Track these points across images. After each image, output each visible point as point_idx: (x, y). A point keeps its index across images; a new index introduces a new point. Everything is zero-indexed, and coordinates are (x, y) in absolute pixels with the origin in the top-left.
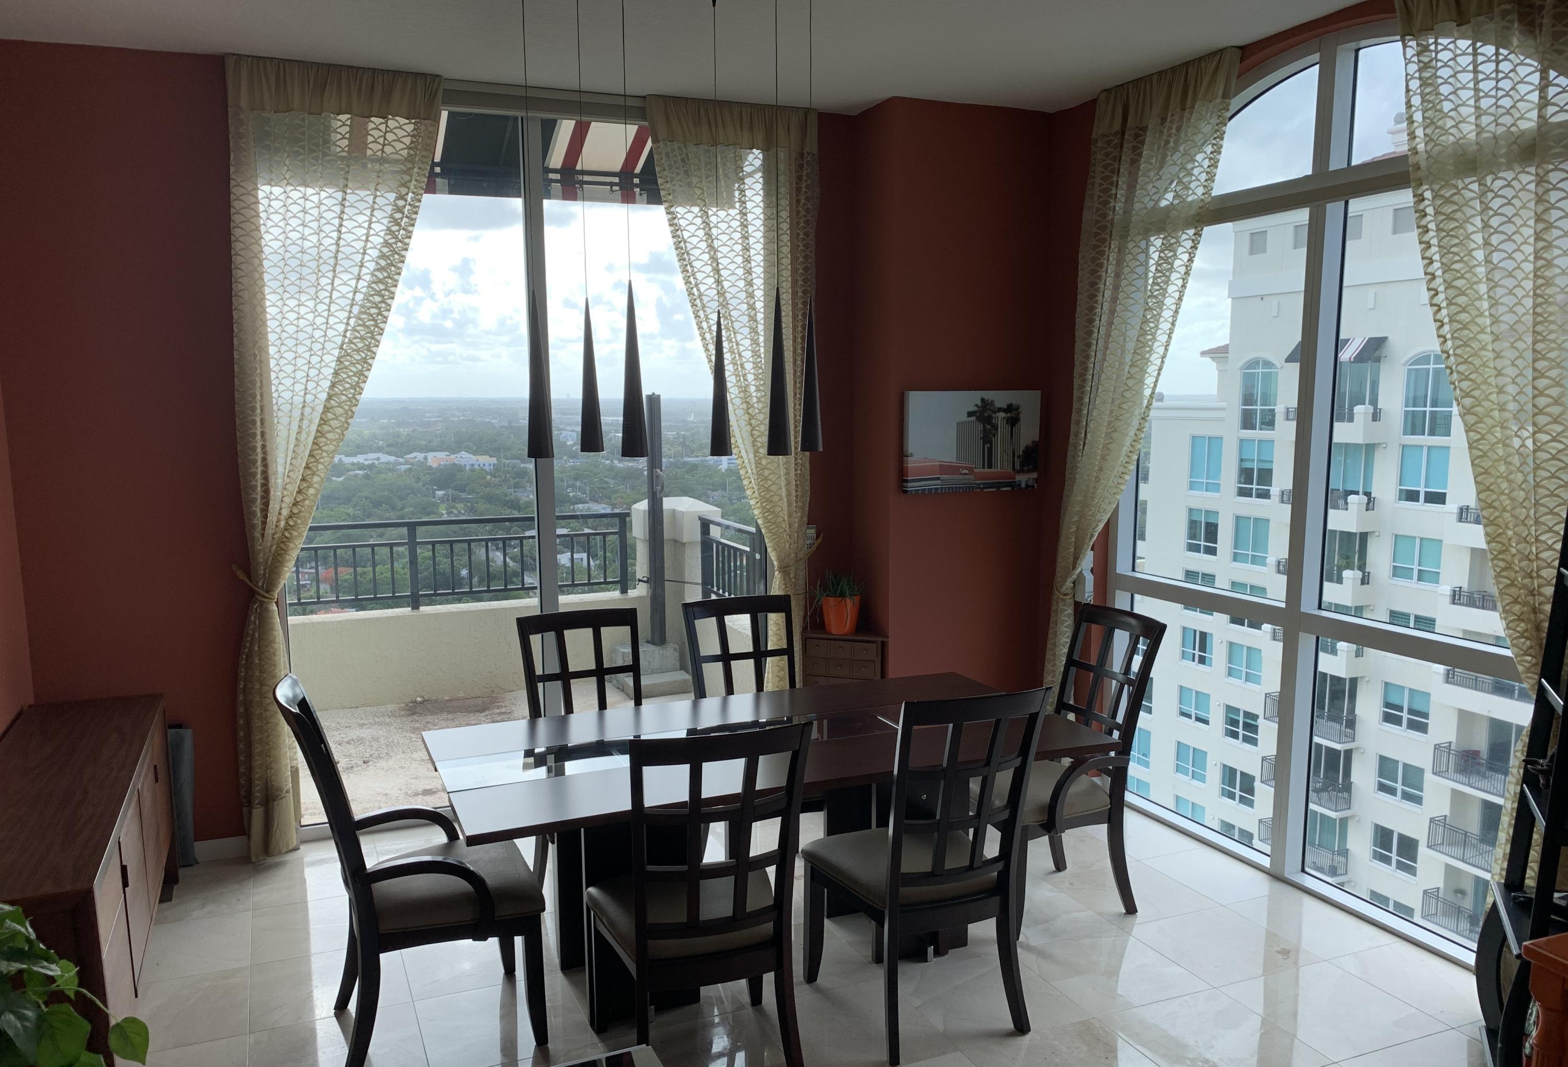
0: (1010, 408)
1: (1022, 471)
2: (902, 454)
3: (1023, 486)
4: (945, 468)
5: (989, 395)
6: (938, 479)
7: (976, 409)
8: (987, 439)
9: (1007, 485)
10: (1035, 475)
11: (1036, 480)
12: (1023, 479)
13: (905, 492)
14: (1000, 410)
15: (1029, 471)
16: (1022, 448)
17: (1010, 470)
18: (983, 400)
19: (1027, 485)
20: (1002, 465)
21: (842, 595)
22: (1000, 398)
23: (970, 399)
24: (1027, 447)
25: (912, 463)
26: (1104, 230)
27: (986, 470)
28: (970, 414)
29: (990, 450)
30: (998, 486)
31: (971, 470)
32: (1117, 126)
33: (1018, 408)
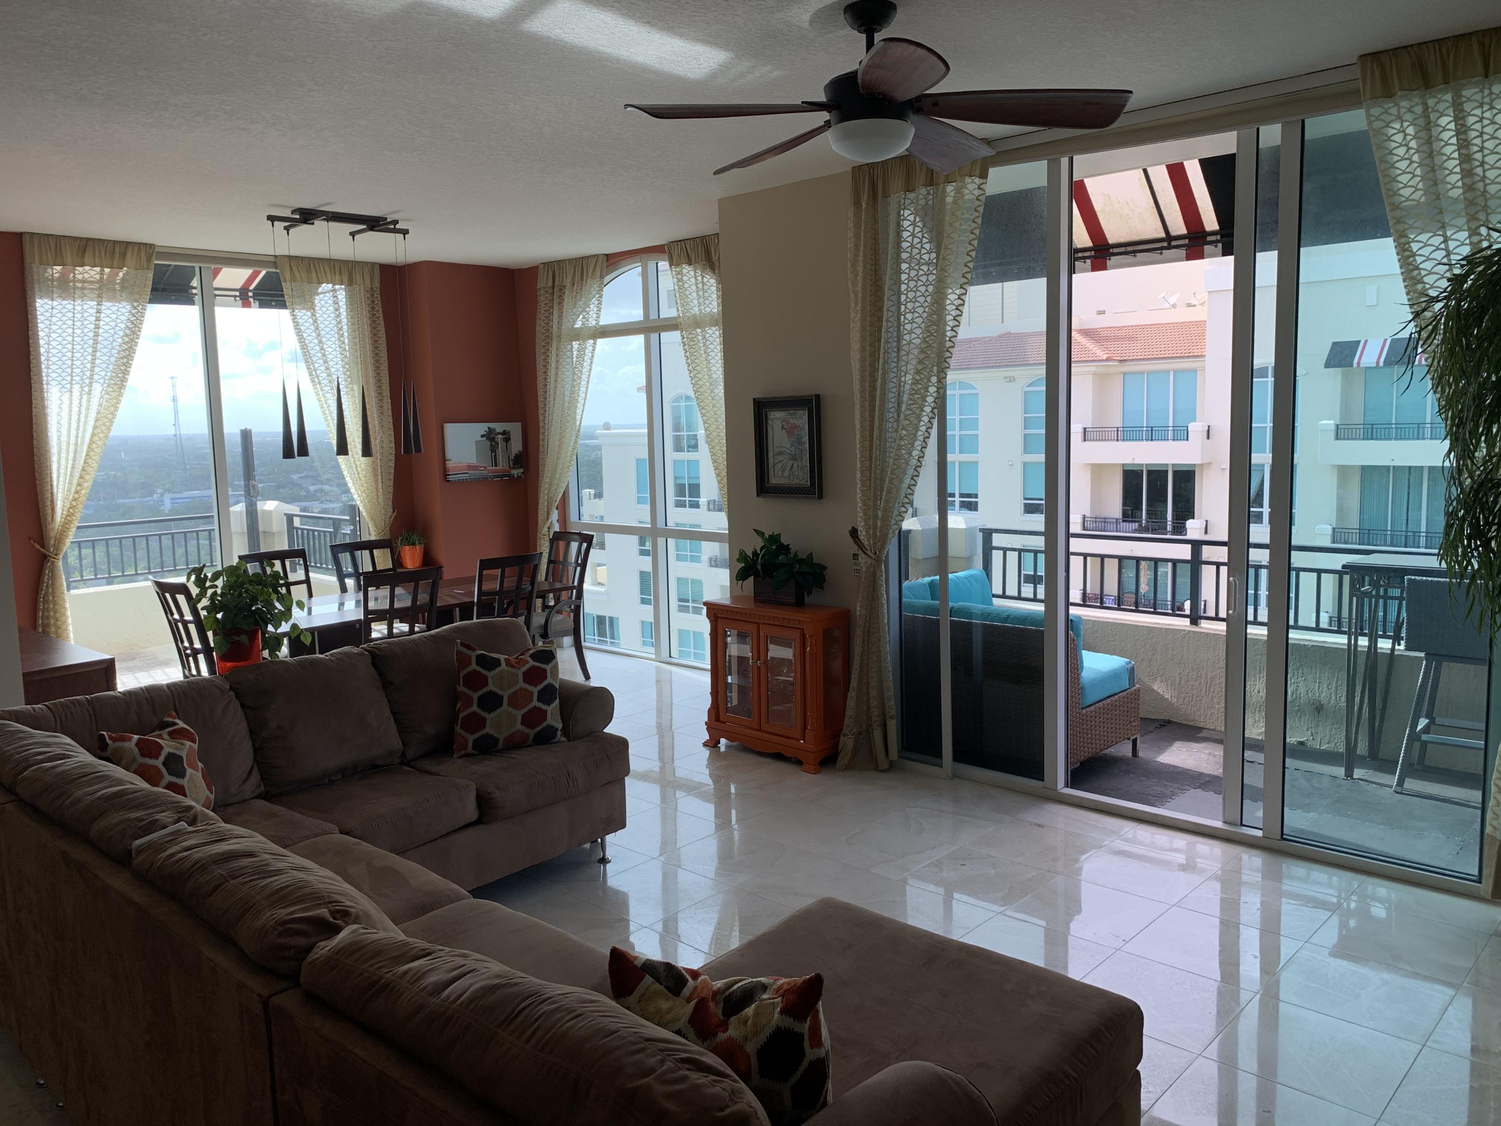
0: (504, 433)
1: (514, 468)
2: (444, 460)
3: (516, 476)
4: (471, 467)
5: (492, 425)
6: (467, 473)
7: (485, 433)
8: (493, 449)
9: (506, 476)
10: (522, 470)
11: (523, 473)
12: (515, 472)
13: (449, 481)
14: (499, 433)
15: (518, 468)
16: (513, 455)
17: (508, 468)
18: (489, 428)
19: (518, 476)
20: (502, 465)
21: (413, 544)
22: (498, 427)
23: (481, 428)
24: (516, 454)
25: (449, 464)
26: (548, 338)
27: (494, 468)
28: (482, 436)
29: (495, 456)
30: (501, 476)
31: (485, 467)
32: (550, 284)
33: (509, 432)
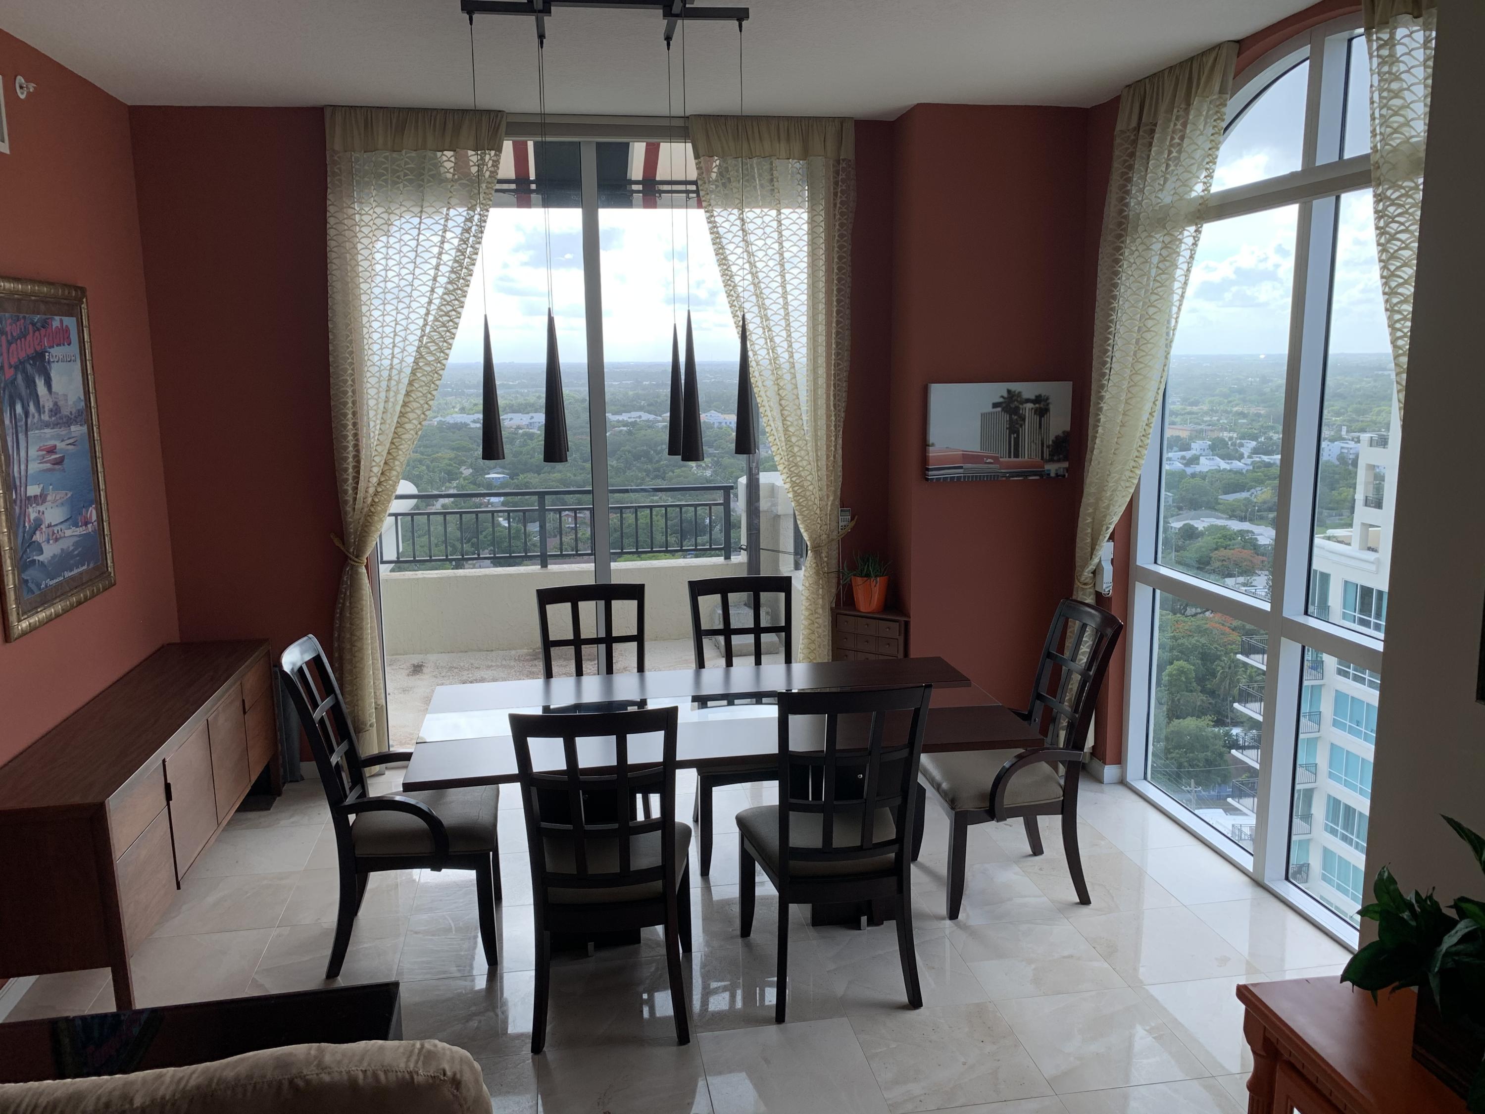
0: (1038, 400)
1: (1051, 460)
2: (925, 444)
3: (1053, 475)
4: (968, 457)
5: (1016, 387)
6: (961, 467)
7: (1001, 400)
8: (1014, 428)
9: (1034, 474)
10: (1066, 465)
11: (1067, 470)
12: (1052, 468)
13: (927, 480)
14: (1028, 401)
15: (1059, 461)
16: (1052, 437)
17: (1039, 459)
18: (1009, 391)
19: (1057, 475)
20: (1029, 454)
21: (868, 575)
22: (1027, 389)
23: (996, 391)
24: (1057, 437)
25: (932, 452)
26: (1123, 226)
27: (1013, 459)
28: (995, 405)
29: (1017, 440)
30: (1025, 474)
31: (996, 459)
33: (1047, 399)
